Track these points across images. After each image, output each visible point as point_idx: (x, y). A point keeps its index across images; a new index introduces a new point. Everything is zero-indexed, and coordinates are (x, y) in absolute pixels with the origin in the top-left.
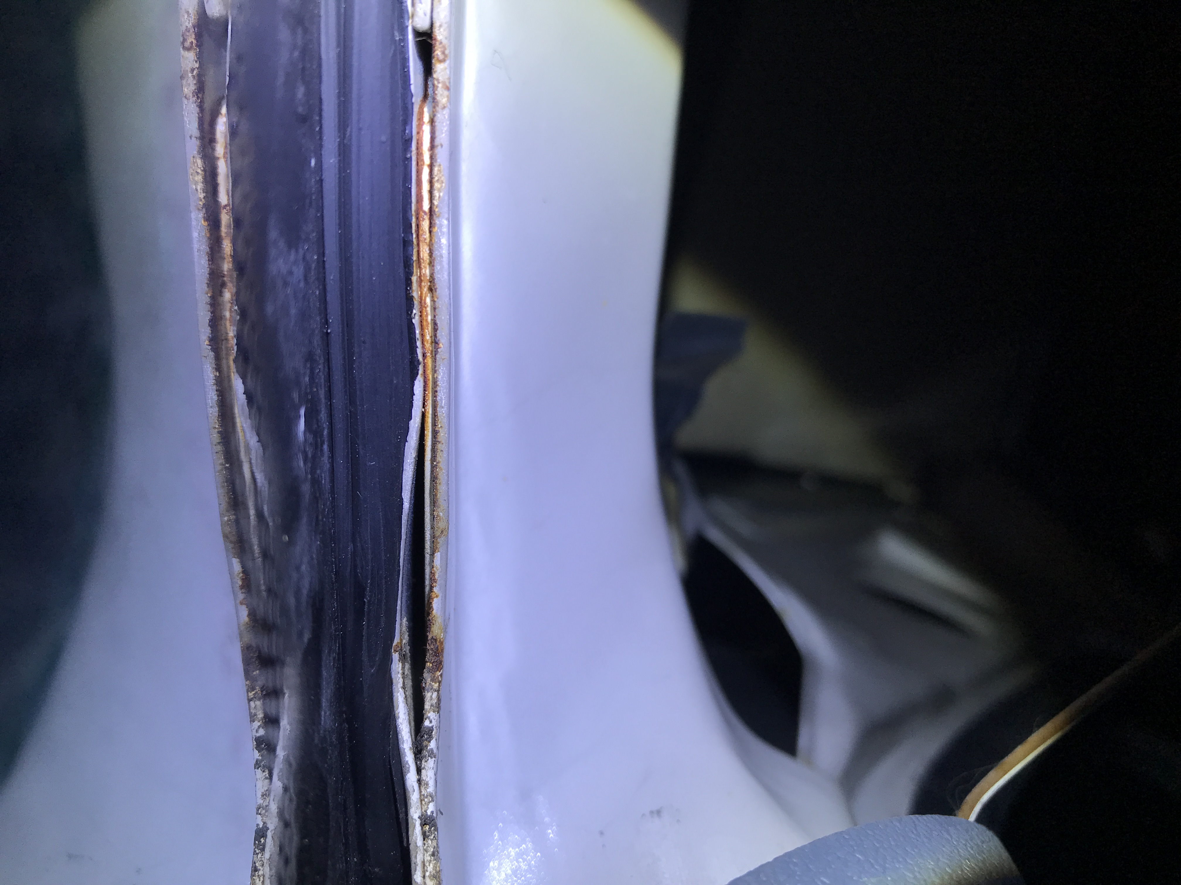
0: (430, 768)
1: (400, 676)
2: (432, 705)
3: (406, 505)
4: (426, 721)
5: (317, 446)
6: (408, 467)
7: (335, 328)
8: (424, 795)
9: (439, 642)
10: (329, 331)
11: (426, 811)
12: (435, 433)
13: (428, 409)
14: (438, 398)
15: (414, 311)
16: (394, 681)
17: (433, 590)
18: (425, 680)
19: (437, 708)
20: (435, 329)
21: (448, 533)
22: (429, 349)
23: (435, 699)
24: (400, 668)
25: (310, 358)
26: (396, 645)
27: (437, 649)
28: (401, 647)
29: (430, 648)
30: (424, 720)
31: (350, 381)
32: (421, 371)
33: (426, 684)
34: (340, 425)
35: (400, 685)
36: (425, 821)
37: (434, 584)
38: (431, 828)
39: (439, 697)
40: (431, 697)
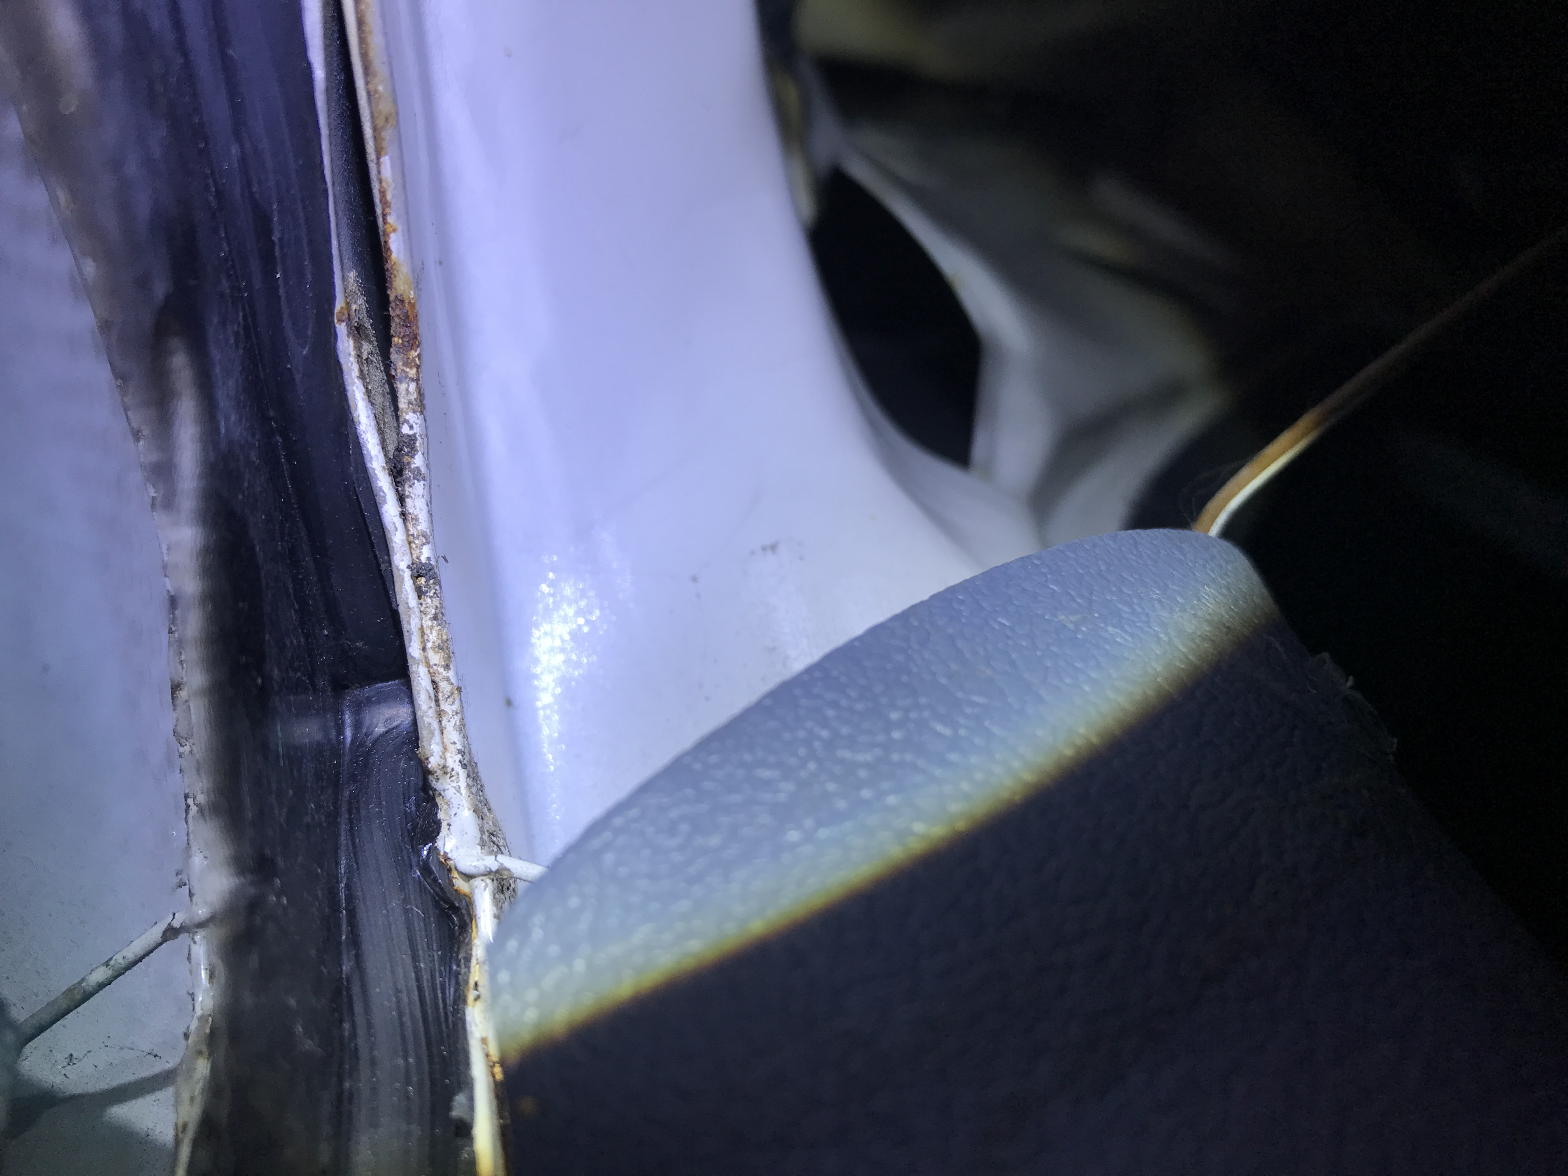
0: (419, 496)
1: (352, 359)
2: (410, 403)
4: (404, 427)
8: (413, 535)
9: (409, 305)
11: (418, 558)
16: (344, 367)
17: (388, 220)
18: (394, 364)
19: (419, 406)
21: (397, 122)
23: (414, 392)
24: (354, 347)
26: (340, 312)
27: (407, 316)
28: (349, 315)
29: (395, 314)
30: (402, 425)
33: (396, 370)
35: (356, 373)
36: (418, 572)
37: (387, 210)
38: (429, 581)
39: (421, 391)
40: (407, 390)
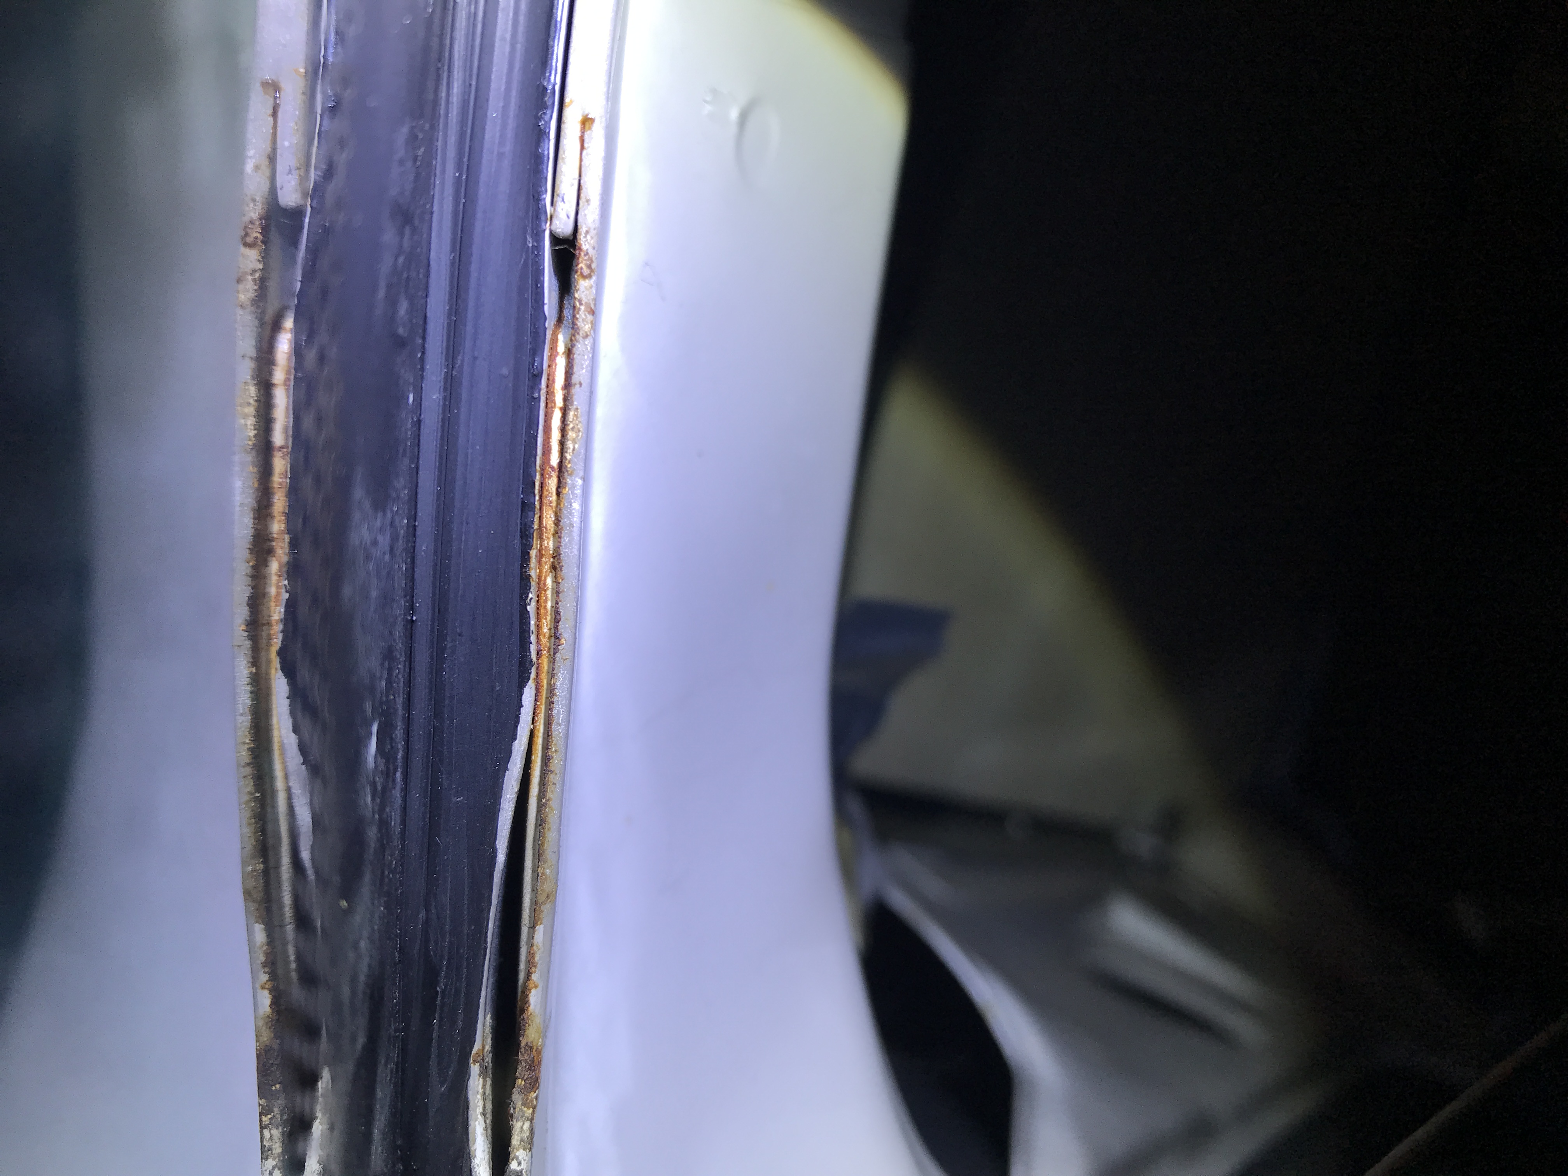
1: (479, 1096)
2: (522, 1140)
3: (501, 857)
4: (513, 1162)
5: (388, 775)
6: (507, 804)
7: (423, 615)
9: (536, 1051)
10: (414, 618)
12: (546, 760)
13: (539, 726)
14: (555, 712)
15: (530, 596)
16: (471, 1104)
17: (531, 977)
18: (513, 1103)
19: (529, 1144)
20: (556, 620)
21: (556, 898)
22: (546, 646)
23: (527, 1130)
24: (480, 1086)
25: (389, 655)
26: (477, 1054)
27: (533, 1061)
28: (483, 1056)
29: (522, 1059)
30: (510, 1160)
31: (437, 686)
32: (533, 676)
33: (515, 1109)
34: (418, 745)
35: (480, 1110)
37: (533, 969)
39: (532, 1129)
40: (522, 1128)
